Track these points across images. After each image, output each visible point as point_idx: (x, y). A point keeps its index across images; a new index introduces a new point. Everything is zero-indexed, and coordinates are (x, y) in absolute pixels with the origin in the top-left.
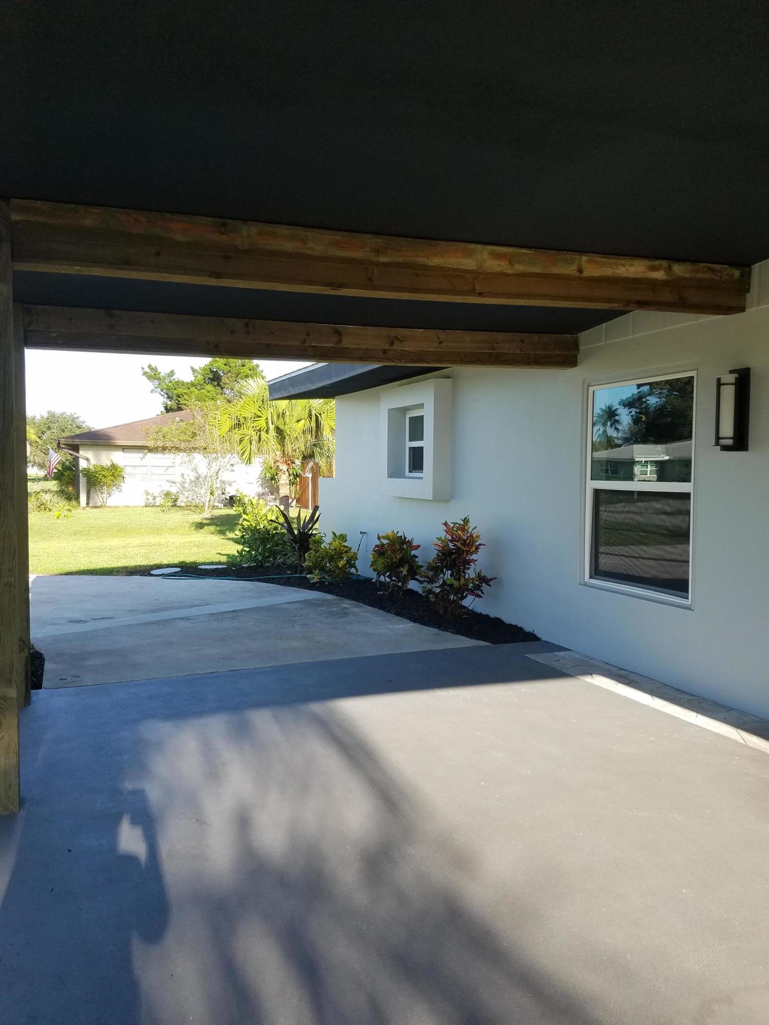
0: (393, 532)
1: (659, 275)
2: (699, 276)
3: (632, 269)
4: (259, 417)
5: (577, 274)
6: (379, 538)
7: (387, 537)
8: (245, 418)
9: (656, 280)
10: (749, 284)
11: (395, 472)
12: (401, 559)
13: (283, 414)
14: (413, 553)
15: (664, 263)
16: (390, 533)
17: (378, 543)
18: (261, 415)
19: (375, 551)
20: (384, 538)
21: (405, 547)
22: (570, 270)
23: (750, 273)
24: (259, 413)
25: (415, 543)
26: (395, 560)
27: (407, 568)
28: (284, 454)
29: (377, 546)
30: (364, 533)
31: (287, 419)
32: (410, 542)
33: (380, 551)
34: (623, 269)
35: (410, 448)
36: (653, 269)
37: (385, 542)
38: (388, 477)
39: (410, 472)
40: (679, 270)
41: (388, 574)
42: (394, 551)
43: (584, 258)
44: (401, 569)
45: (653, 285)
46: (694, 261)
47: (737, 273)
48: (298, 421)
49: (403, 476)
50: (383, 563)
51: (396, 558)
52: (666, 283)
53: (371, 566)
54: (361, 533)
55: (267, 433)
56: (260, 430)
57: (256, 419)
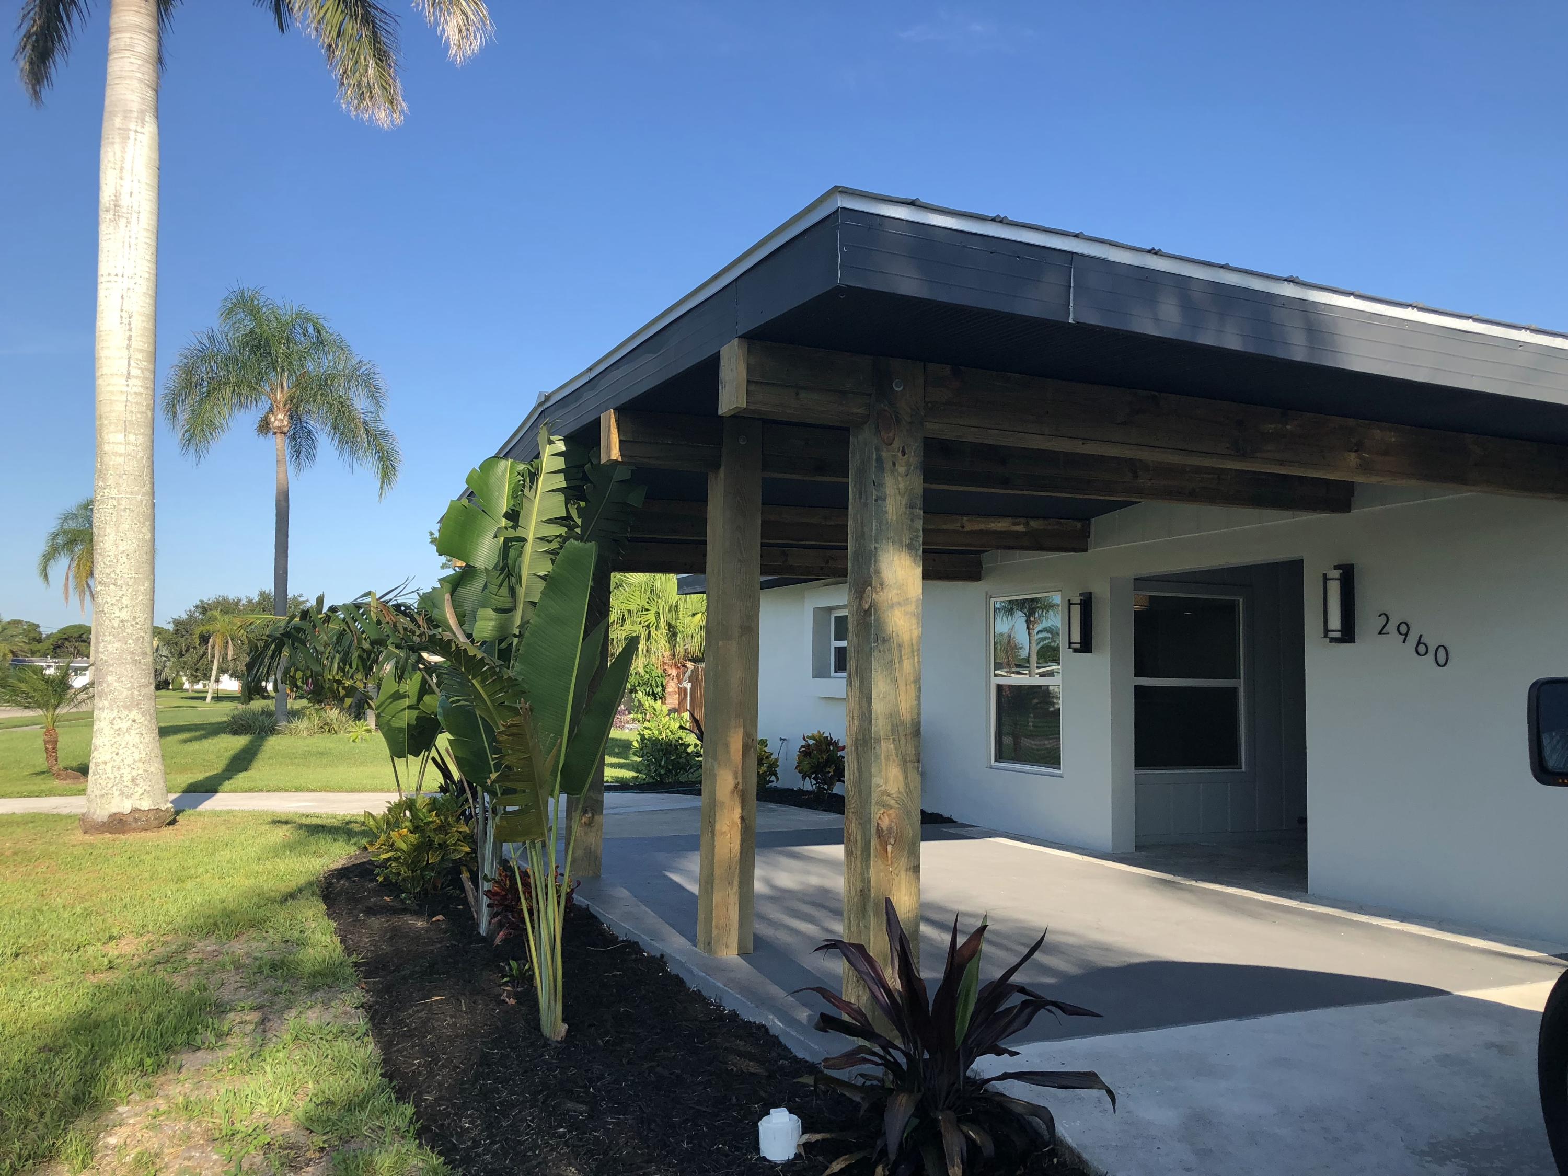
0: (819, 732)
1: (1020, 528)
2: (1050, 528)
3: (1000, 525)
4: (648, 610)
5: (960, 529)
6: (804, 739)
7: (812, 738)
8: (629, 612)
9: (1018, 531)
10: (1089, 533)
11: (820, 672)
12: (827, 760)
13: (676, 606)
14: (839, 754)
15: (1023, 520)
16: (816, 733)
17: (804, 743)
18: (649, 608)
19: (800, 752)
20: (810, 738)
21: (831, 748)
22: (956, 526)
23: (1089, 524)
24: (647, 606)
25: (841, 744)
26: (821, 760)
27: (833, 767)
28: (674, 655)
29: (802, 747)
30: (784, 739)
31: (681, 614)
32: (836, 744)
33: (806, 752)
34: (993, 525)
35: (835, 648)
36: (1015, 524)
37: (811, 742)
38: (815, 676)
39: (836, 672)
40: (1034, 524)
41: (813, 776)
42: (821, 752)
43: (965, 518)
44: (828, 769)
45: (1017, 535)
46: (1044, 518)
47: (1079, 525)
48: (693, 615)
49: (830, 677)
50: (809, 763)
51: (823, 758)
52: (1024, 534)
53: (796, 768)
54: (781, 739)
55: (656, 630)
56: (648, 627)
57: (644, 613)
